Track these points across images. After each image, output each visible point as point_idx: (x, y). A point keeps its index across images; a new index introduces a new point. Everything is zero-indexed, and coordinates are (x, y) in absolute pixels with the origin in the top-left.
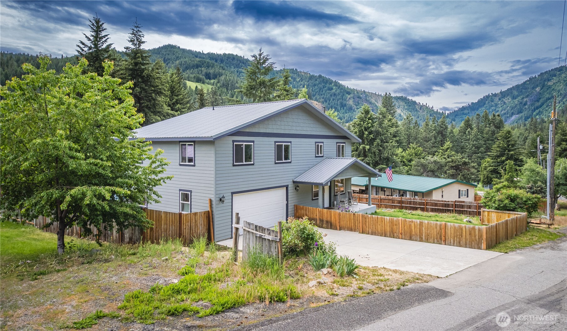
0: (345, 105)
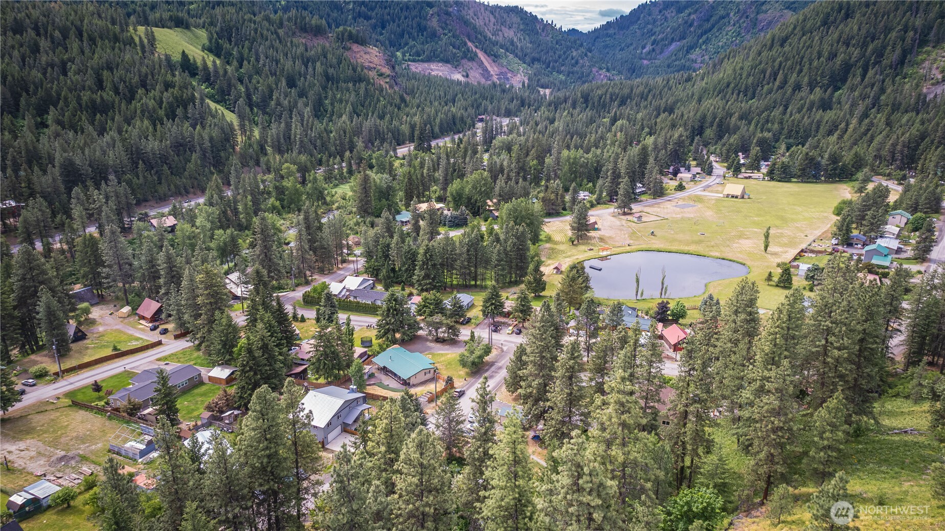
0: (425, 29)
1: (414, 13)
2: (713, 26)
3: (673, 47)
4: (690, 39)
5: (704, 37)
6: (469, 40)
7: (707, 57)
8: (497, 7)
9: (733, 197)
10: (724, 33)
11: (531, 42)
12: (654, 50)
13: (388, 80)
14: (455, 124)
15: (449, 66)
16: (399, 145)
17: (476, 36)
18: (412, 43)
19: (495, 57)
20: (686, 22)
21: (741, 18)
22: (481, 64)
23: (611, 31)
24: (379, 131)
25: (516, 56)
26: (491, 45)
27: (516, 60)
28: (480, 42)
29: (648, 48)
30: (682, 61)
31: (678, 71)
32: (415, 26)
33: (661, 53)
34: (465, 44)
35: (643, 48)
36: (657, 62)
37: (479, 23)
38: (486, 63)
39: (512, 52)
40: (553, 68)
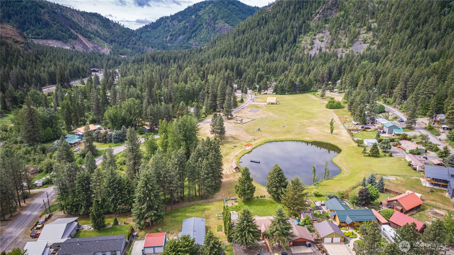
1: (31, 11)
2: (197, 29)
3: (181, 37)
4: (188, 34)
5: (194, 34)
6: (71, 28)
7: (197, 43)
8: (84, 13)
9: (272, 104)
10: (202, 32)
11: (108, 32)
12: (172, 39)
13: (22, 45)
14: (79, 72)
15: (61, 42)
16: (42, 87)
17: (74, 26)
18: (32, 28)
19: (89, 39)
20: (184, 27)
21: (208, 26)
22: (81, 42)
23: (149, 29)
24: (24, 77)
25: (101, 38)
26: (86, 32)
27: (102, 41)
28: (79, 30)
29: (169, 38)
30: (186, 44)
31: (185, 49)
32: (33, 18)
33: (176, 40)
34: (69, 30)
35: (167, 38)
36: (175, 45)
37: (75, 20)
38: (84, 41)
39: (99, 36)
40: (124, 45)
